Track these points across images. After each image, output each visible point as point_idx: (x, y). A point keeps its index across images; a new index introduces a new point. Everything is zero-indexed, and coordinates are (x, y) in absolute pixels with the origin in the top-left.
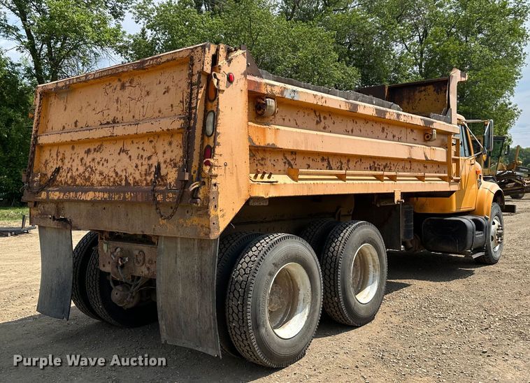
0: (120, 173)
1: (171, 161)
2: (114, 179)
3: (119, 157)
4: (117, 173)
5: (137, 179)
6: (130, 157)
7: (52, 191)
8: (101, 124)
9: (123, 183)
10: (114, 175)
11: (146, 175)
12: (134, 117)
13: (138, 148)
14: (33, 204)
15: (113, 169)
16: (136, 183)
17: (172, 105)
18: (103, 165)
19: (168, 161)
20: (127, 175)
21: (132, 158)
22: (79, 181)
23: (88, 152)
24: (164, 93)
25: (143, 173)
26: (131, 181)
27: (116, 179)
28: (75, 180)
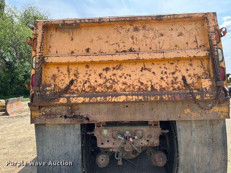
0: (145, 83)
1: (194, 75)
2: (139, 87)
3: (141, 73)
4: (142, 84)
5: (164, 86)
6: (154, 73)
7: (73, 97)
8: (117, 52)
9: (149, 89)
10: (139, 85)
11: (172, 83)
12: (151, 48)
13: (160, 67)
14: (38, 108)
15: (137, 81)
16: (162, 89)
17: (187, 43)
18: (125, 78)
19: (192, 75)
20: (153, 84)
21: (156, 73)
22: (98, 89)
23: (107, 69)
24: (178, 36)
25: (170, 82)
26: (157, 87)
27: (142, 87)
28: (95, 89)
